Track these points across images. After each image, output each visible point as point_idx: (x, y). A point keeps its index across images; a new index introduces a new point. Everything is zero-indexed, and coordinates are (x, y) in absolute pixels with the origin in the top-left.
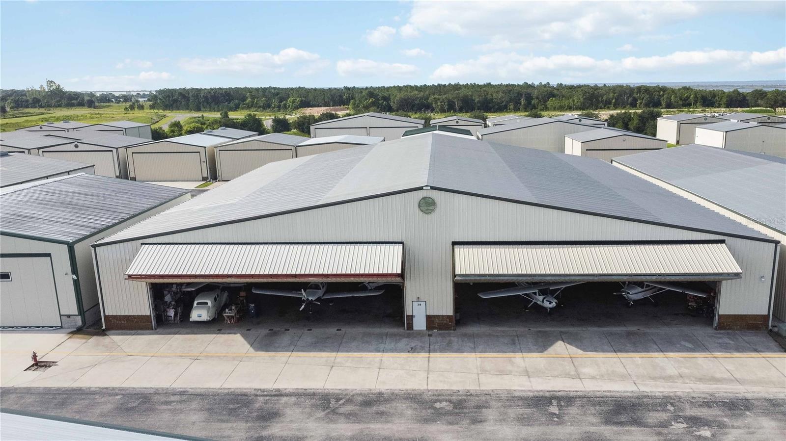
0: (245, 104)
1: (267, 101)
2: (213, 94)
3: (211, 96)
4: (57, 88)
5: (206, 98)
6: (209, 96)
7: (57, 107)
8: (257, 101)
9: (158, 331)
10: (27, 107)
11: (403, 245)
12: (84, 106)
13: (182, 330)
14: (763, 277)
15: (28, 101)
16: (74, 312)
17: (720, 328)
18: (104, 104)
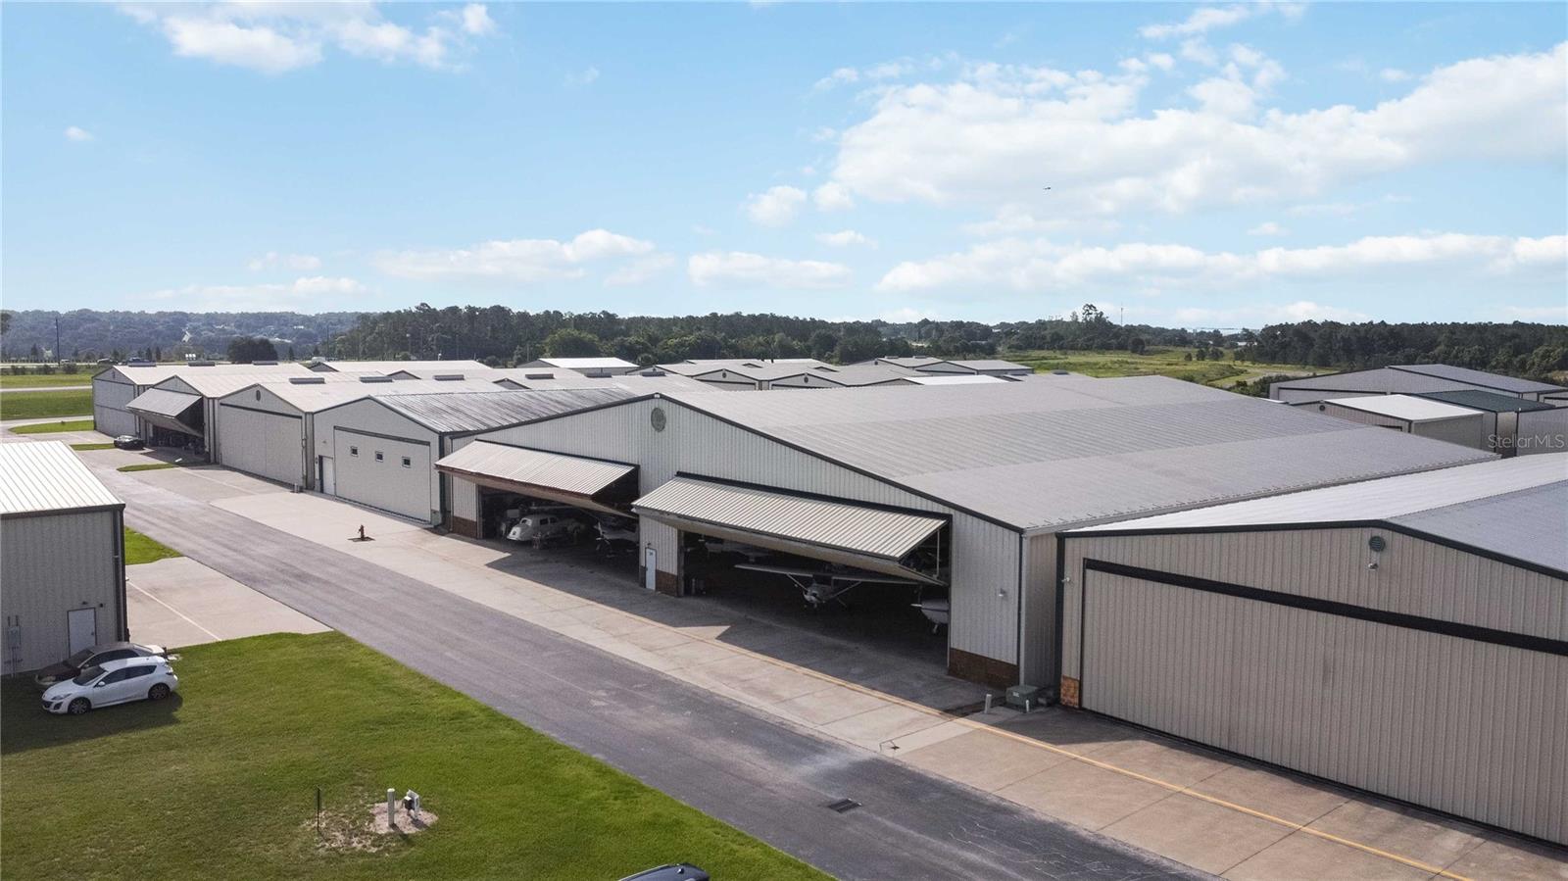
4: (1096, 317)
5: (1347, 340)
9: (479, 541)
10: (1041, 348)
11: (637, 468)
12: (1126, 349)
13: (494, 544)
14: (1003, 592)
15: (1044, 338)
16: (437, 508)
17: (953, 672)
18: (1161, 347)
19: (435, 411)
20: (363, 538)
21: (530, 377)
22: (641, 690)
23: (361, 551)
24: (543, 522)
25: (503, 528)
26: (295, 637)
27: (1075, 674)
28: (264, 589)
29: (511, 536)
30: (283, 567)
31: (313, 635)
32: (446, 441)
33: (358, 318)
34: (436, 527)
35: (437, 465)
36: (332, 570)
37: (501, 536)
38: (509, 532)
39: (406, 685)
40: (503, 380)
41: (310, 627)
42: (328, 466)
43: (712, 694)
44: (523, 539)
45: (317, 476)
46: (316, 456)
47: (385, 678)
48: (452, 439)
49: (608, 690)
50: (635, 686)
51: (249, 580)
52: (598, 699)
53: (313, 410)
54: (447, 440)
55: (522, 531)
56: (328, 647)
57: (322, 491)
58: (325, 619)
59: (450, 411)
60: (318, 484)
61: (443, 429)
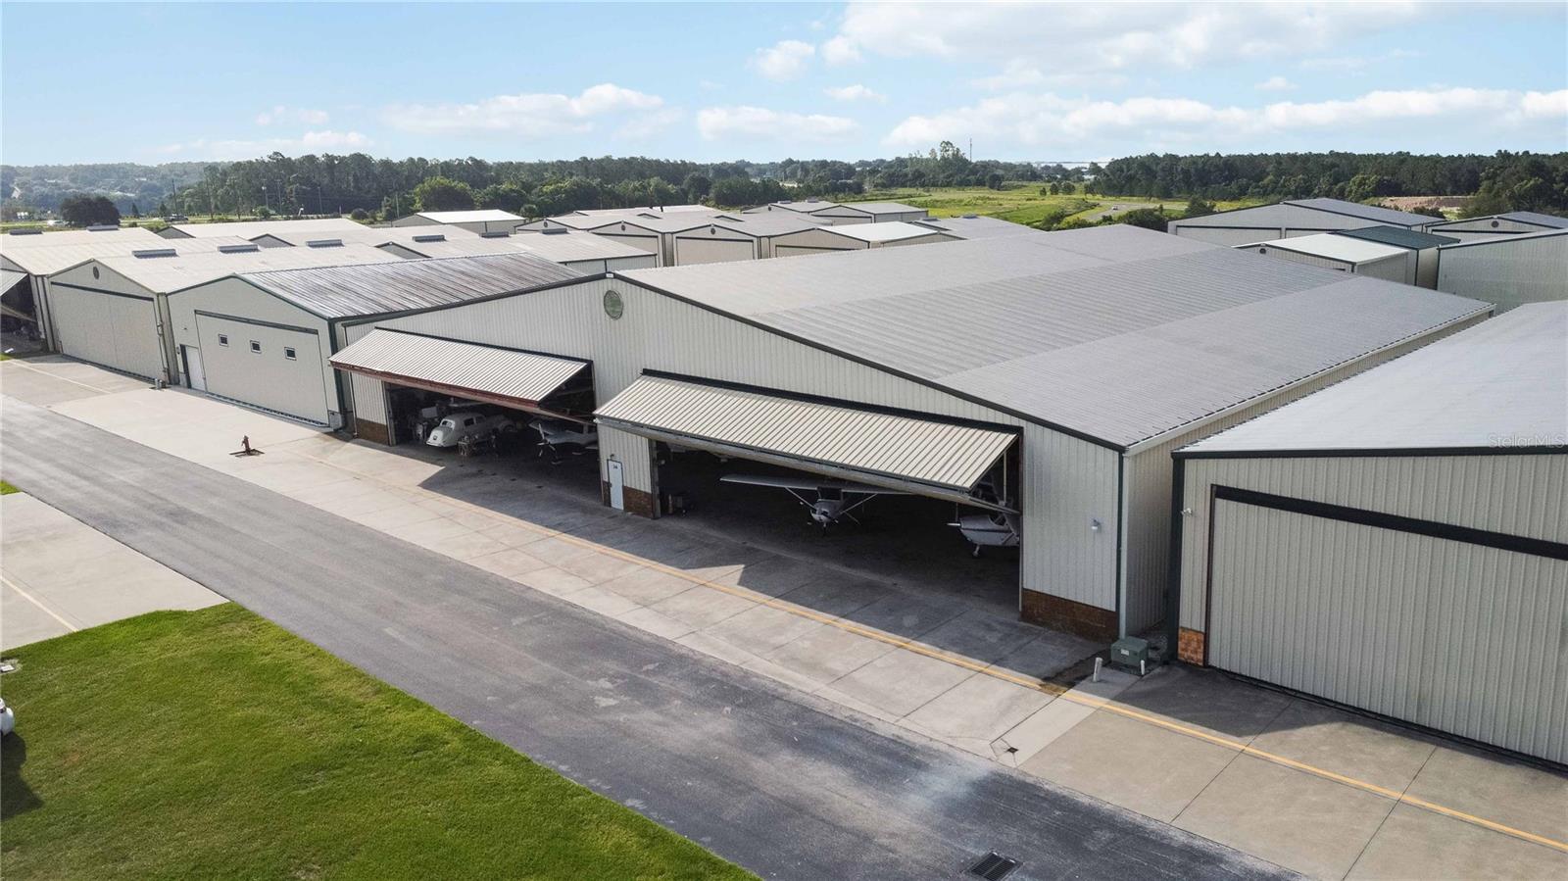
0: (1259, 187)
1: (1305, 181)
2: (1200, 166)
3: (1196, 170)
4: (953, 154)
5: (1186, 172)
6: (1193, 171)
7: (947, 186)
8: (1285, 181)
9: (393, 448)
10: (903, 185)
11: (590, 364)
12: (984, 185)
13: (412, 452)
14: (1097, 524)
15: (906, 175)
16: (336, 409)
17: (1026, 616)
18: (1016, 183)
19: (319, 291)
20: (249, 452)
21: (418, 240)
22: (654, 673)
23: (249, 471)
24: (468, 423)
25: (420, 431)
26: (177, 616)
27: (1198, 624)
28: (127, 538)
29: (431, 441)
30: (150, 500)
31: (201, 612)
32: (338, 330)
33: (205, 169)
34: (336, 431)
35: (332, 362)
36: (215, 501)
37: (418, 439)
38: (428, 436)
39: (341, 693)
40: (388, 244)
41: (196, 598)
42: (193, 357)
43: (747, 675)
44: (447, 445)
45: (181, 369)
46: (177, 345)
47: (311, 681)
48: (345, 326)
49: (612, 679)
50: (645, 668)
51: (108, 524)
52: (604, 693)
53: (167, 290)
54: (338, 326)
55: (444, 436)
56: (225, 631)
57: (189, 386)
58: (216, 583)
59: (336, 290)
60: (183, 377)
61: (333, 314)
